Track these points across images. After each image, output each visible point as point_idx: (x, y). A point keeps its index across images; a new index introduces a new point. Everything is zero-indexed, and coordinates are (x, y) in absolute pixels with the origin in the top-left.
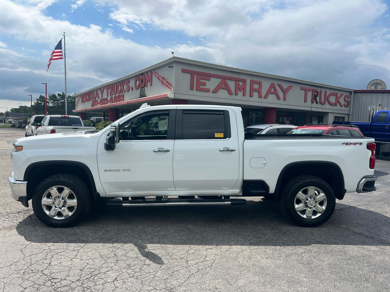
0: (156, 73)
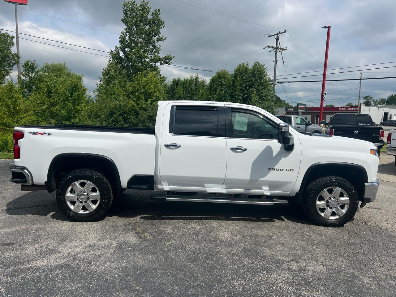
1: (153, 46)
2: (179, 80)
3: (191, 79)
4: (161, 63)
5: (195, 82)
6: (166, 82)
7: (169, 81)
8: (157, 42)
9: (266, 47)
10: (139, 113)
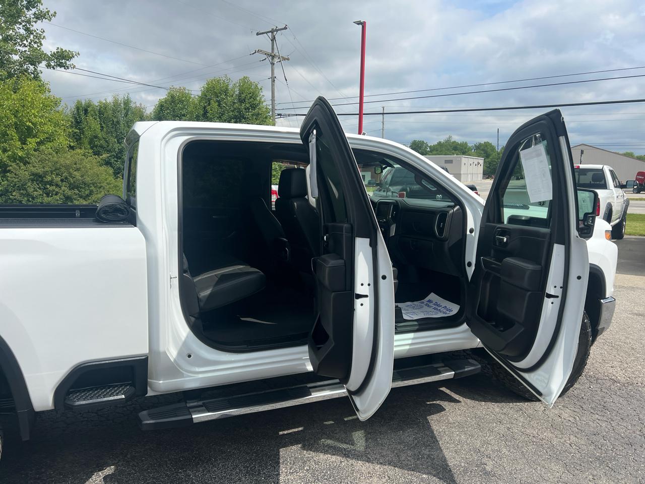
1: (27, 29)
2: (89, 105)
3: (116, 103)
4: (48, 66)
5: (125, 109)
6: (60, 108)
7: (67, 107)
8: (36, 22)
9: (255, 52)
10: (8, 168)
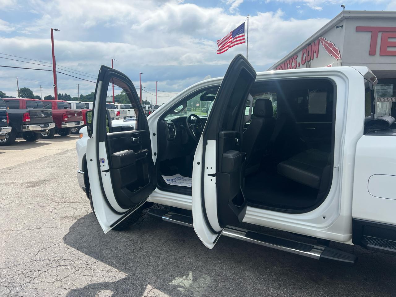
0: (323, 40)
